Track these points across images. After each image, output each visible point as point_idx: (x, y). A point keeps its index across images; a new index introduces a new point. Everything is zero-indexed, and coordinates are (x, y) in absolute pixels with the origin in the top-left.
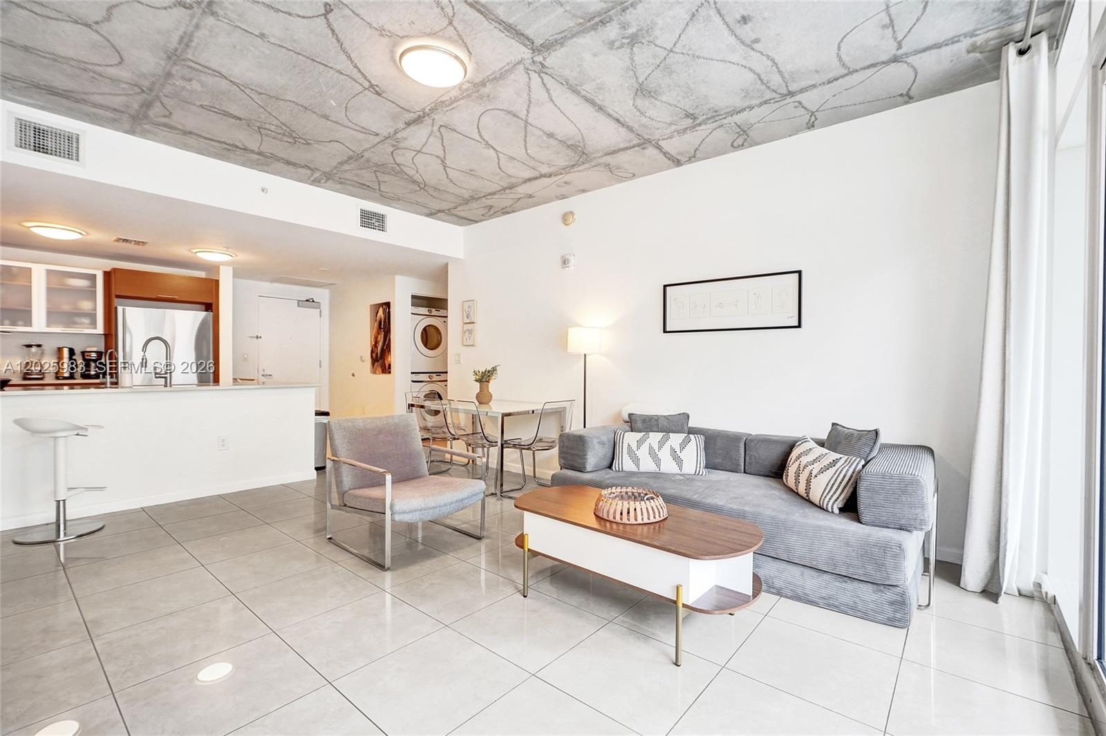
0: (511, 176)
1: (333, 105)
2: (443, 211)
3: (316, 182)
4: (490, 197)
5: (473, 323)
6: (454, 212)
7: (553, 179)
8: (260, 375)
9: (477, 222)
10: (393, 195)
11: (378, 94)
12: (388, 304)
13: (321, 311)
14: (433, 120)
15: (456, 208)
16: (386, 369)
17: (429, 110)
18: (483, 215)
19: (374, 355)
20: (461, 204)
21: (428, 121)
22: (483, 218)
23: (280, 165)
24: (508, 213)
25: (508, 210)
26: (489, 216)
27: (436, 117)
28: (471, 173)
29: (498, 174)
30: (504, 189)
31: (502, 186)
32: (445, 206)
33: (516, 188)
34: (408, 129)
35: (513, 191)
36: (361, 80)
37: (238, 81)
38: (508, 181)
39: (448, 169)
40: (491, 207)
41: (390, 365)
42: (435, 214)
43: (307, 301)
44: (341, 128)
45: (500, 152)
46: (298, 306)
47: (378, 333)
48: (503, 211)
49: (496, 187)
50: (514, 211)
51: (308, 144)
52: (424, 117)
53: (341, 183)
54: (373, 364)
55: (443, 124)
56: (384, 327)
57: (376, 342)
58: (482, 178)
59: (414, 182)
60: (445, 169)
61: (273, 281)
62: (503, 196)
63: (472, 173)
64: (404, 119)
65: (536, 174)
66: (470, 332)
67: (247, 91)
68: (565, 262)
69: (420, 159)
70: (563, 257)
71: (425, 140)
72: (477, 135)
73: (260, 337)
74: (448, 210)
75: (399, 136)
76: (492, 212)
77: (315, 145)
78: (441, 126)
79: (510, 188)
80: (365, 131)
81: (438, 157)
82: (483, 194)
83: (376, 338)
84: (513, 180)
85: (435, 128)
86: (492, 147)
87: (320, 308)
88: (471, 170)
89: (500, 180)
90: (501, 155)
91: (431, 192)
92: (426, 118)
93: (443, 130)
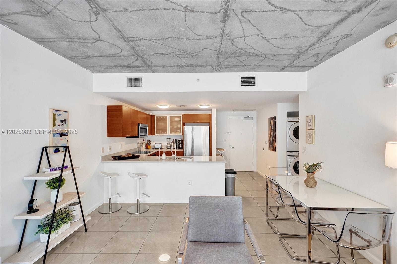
0: (319, 26)
1: (184, 31)
2: (287, 66)
3: (217, 71)
4: (312, 48)
5: (312, 130)
6: (294, 64)
7: (365, 11)
8: (230, 147)
9: (314, 66)
10: (253, 66)
11: (192, 11)
12: (275, 118)
13: (253, 121)
14: (233, 11)
15: (294, 62)
16: (274, 149)
17: (225, 5)
18: (315, 61)
19: (270, 141)
20: (295, 59)
21: (231, 14)
22: (316, 63)
23: (198, 68)
24: (334, 54)
25: (333, 52)
26: (320, 60)
27: (233, 7)
28: (286, 36)
29: (307, 30)
30: (320, 38)
31: (317, 37)
32: (286, 63)
33: (330, 34)
34: (227, 25)
35: (328, 37)
36: (178, 7)
37: (148, 38)
38: (320, 31)
39: (269, 40)
40: (318, 55)
41: (275, 147)
42: (284, 69)
43: (247, 117)
44: (199, 41)
45: (297, 11)
46: (244, 120)
47: (271, 132)
48: (329, 54)
49: (313, 40)
50: (339, 52)
51: (197, 55)
52: (227, 12)
53: (227, 68)
54: (269, 146)
55: (242, 11)
56: (273, 128)
57: (271, 136)
58: (297, 37)
59: (257, 55)
60: (268, 42)
61: (234, 111)
62: (322, 44)
63: (288, 36)
64: (218, 20)
65: (342, 15)
66: (310, 135)
67: (154, 41)
68: (387, 81)
69: (248, 40)
70: (385, 77)
71: (241, 28)
72: (270, 6)
73: (230, 133)
74: (290, 64)
75: (226, 32)
76: (320, 57)
77: (199, 54)
78: (242, 12)
79: (325, 36)
80: (209, 37)
81: (258, 35)
82: (306, 48)
83: (270, 134)
84: (324, 29)
85: (240, 16)
86: (288, 10)
87: (252, 119)
88: (285, 35)
89: (312, 34)
90: (299, 13)
91: (271, 58)
92: (229, 12)
93: (244, 14)
